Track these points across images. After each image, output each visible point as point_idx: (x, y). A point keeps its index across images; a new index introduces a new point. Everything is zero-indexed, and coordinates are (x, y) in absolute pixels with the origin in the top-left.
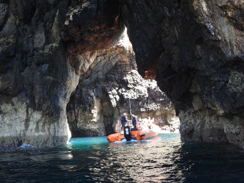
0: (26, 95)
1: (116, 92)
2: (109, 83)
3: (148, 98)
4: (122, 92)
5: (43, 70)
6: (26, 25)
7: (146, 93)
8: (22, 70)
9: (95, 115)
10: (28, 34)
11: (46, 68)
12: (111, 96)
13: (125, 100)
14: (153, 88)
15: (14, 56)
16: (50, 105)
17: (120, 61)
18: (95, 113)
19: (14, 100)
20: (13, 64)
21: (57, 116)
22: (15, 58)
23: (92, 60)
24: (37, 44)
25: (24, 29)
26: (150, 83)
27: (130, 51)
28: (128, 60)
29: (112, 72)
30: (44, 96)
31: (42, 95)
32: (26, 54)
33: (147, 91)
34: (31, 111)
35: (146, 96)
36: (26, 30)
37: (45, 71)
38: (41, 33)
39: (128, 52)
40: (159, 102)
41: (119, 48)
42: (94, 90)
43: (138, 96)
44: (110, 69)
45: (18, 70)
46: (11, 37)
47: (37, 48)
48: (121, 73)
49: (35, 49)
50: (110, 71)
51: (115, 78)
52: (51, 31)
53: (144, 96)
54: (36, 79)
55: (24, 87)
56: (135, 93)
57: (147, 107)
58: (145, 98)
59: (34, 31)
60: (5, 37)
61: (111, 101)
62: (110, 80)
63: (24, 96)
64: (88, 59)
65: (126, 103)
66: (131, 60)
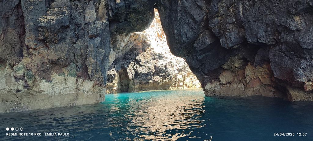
0: (77, 66)
1: (132, 68)
2: (126, 61)
3: (154, 73)
4: (136, 68)
5: (96, 43)
6: (77, 1)
7: (154, 69)
8: (74, 42)
9: (116, 85)
10: (79, 10)
11: (99, 41)
12: (128, 71)
13: (139, 74)
14: (158, 66)
15: (67, 27)
16: (101, 75)
17: (136, 45)
18: (116, 83)
19: (64, 70)
20: (67, 35)
21: (105, 86)
22: (69, 29)
23: (126, 41)
24: (88, 19)
25: (75, 4)
26: (156, 62)
27: (143, 39)
28: (141, 45)
29: (129, 53)
30: (97, 67)
31: (95, 66)
32: (78, 27)
33: (154, 68)
34: (81, 81)
35: (153, 72)
36: (77, 5)
37: (98, 44)
38: (92, 10)
39: (142, 39)
40: (161, 76)
41: (136, 35)
42: (116, 66)
43: (148, 71)
44: (128, 51)
45: (71, 41)
46: (65, 8)
47: (89, 23)
48: (136, 54)
49: (86, 24)
50: (128, 52)
51: (131, 57)
52: (98, 10)
53: (152, 71)
54: (90, 51)
55: (75, 58)
56: (146, 69)
57: (154, 79)
58: (152, 73)
59: (84, 7)
60: (58, 8)
61: (128, 74)
62: (127, 59)
63: (73, 67)
64: (124, 39)
65: (139, 76)
66: (143, 45)
